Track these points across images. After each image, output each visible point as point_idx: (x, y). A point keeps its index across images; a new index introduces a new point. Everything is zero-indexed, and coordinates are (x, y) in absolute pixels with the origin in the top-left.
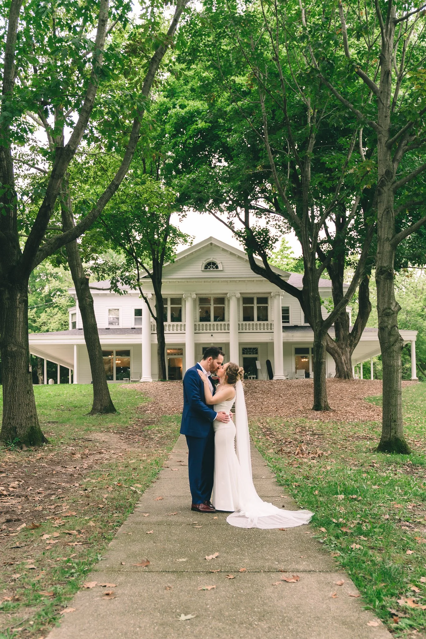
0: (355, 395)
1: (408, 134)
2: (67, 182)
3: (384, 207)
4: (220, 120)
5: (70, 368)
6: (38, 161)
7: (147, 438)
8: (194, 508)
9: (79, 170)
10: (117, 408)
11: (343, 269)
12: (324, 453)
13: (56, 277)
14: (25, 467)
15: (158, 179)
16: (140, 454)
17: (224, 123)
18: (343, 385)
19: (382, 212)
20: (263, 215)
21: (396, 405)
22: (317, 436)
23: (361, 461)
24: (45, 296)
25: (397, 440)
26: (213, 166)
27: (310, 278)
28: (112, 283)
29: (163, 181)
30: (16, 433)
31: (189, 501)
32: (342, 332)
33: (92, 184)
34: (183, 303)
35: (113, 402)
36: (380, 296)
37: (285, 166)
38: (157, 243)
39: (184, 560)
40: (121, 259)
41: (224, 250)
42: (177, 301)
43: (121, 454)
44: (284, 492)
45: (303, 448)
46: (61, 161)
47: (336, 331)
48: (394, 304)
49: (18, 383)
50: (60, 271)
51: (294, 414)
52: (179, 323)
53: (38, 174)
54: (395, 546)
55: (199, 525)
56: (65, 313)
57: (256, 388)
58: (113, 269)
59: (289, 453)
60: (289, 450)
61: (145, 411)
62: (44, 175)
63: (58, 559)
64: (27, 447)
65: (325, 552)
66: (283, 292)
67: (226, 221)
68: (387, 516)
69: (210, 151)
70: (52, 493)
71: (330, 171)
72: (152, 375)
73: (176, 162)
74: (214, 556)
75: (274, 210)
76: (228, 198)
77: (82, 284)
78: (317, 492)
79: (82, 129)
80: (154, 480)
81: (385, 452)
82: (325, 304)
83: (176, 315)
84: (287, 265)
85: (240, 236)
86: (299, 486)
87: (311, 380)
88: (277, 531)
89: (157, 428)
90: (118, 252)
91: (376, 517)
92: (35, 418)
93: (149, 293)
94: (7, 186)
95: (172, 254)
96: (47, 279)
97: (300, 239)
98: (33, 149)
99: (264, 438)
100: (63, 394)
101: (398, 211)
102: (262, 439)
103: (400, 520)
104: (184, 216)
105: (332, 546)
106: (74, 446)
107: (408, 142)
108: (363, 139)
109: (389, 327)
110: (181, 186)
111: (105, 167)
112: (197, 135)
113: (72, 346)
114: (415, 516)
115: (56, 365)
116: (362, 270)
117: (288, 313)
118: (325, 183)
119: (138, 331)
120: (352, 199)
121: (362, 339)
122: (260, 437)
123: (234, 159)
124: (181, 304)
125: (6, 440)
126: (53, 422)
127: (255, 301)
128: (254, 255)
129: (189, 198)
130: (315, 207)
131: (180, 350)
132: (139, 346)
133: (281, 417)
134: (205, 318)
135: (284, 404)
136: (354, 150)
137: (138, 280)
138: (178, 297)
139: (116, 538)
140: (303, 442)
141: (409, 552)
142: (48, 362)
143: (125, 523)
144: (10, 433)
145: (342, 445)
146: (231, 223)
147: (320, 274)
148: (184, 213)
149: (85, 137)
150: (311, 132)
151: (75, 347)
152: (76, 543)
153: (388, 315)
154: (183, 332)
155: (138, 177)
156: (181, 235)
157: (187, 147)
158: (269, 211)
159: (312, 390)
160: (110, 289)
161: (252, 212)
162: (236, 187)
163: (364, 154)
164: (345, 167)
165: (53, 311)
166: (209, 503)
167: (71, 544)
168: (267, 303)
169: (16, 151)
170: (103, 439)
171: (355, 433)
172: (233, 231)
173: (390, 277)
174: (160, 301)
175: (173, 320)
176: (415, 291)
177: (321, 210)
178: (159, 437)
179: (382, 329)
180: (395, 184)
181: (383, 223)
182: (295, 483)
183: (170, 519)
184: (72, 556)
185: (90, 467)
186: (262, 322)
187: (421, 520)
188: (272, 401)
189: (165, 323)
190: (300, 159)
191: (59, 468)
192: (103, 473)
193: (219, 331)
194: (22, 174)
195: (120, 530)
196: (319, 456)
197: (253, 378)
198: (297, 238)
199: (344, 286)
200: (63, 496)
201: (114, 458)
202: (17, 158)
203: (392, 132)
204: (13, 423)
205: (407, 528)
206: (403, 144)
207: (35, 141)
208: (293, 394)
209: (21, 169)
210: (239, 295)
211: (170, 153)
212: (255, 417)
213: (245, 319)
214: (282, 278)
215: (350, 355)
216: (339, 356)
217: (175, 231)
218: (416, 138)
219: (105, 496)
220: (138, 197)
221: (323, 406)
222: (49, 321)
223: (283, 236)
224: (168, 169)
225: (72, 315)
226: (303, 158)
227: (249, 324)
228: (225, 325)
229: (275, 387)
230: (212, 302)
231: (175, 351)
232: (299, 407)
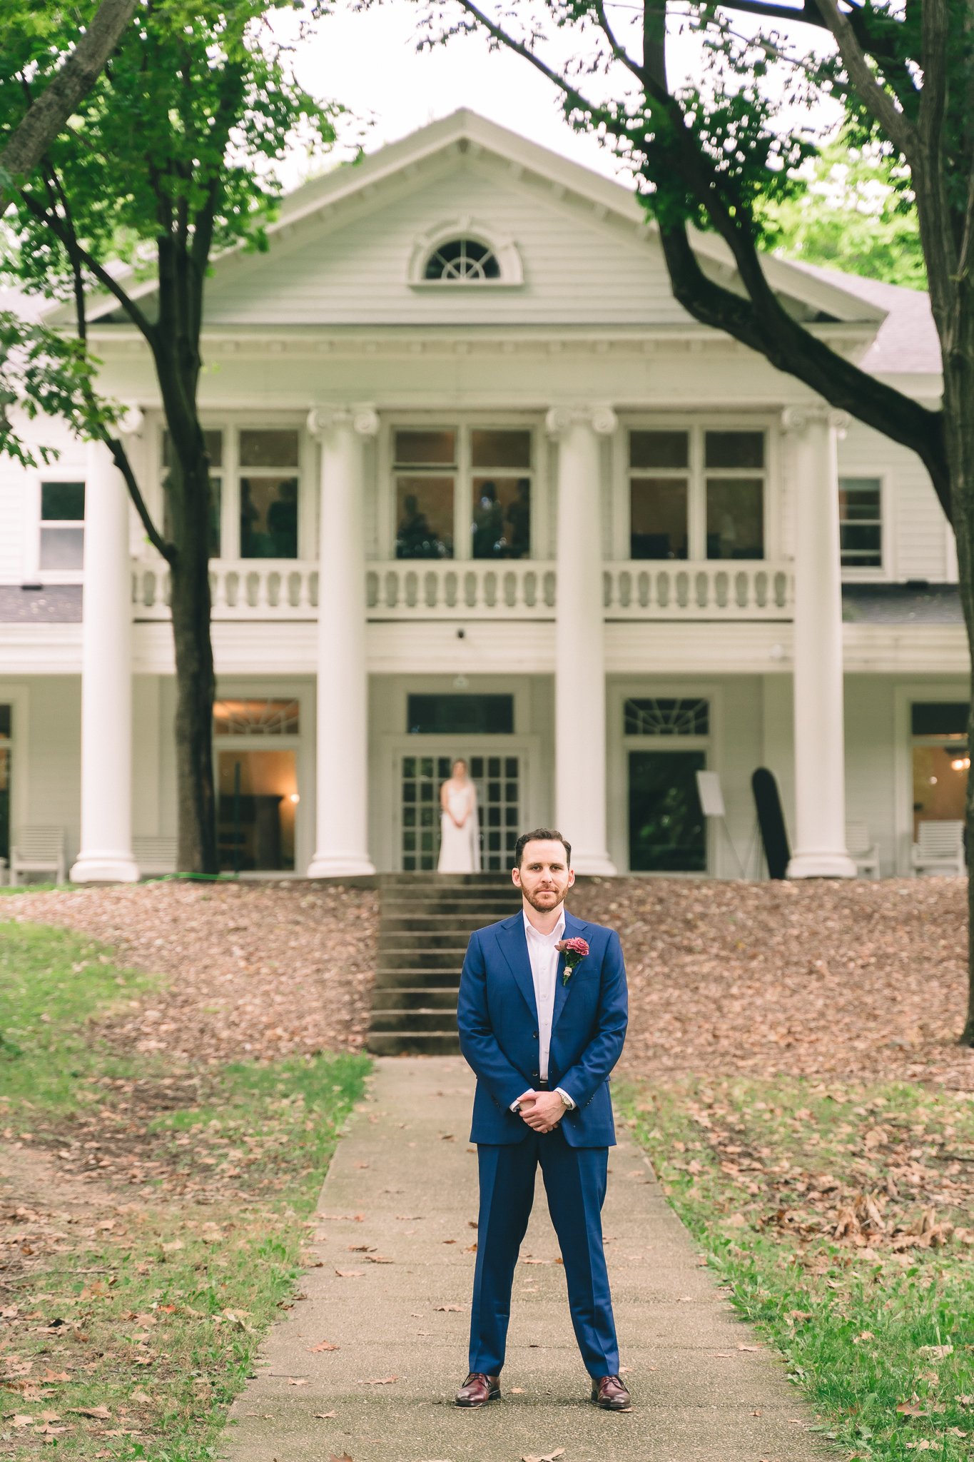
7: (183, 1165)
12: (959, 1231)
22: (955, 1168)
34: (307, 456)
41: (529, 177)
42: (275, 444)
43: (106, 1225)
45: (873, 1210)
51: (869, 1061)
52: (283, 566)
59: (810, 1229)
60: (812, 1219)
61: (129, 1042)
72: (139, 843)
85: (615, 130)
89: (215, 1124)
95: (254, 205)
99: (713, 1172)
102: (701, 1173)
117: (876, 514)
119: (61, 602)
122: (695, 1166)
124: (295, 463)
127: (697, 453)
131: (287, 710)
132: (68, 687)
133: (803, 1077)
135: (831, 1014)
138: (279, 423)
154: (304, 611)
156: (302, 106)
168: (758, 462)
174: (189, 448)
175: (250, 549)
178: (237, 1163)
182: (795, 1312)
186: (731, 567)
188: (771, 995)
189: (210, 567)
193: (501, 611)
196: (934, 1242)
208: (882, 959)
210: (607, 422)
212: (679, 1075)
213: (641, 548)
217: (271, 85)
227: (663, 578)
228: (530, 577)
229: (786, 923)
230: (463, 455)
231: (253, 710)
232: (900, 1031)
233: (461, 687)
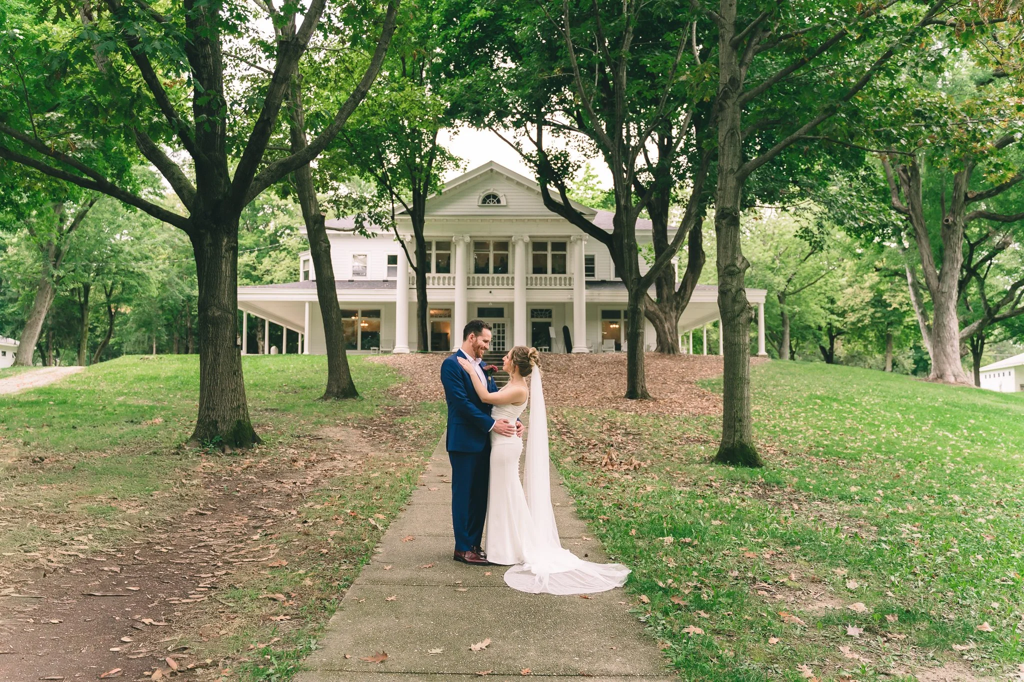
0: (683, 378)
1: (761, 29)
2: (299, 87)
3: (728, 127)
4: (506, 7)
5: (300, 332)
6: (260, 58)
7: (399, 436)
8: (458, 557)
9: (315, 70)
10: (359, 390)
11: (668, 206)
12: (642, 464)
13: (285, 210)
14: (226, 480)
15: (421, 83)
16: (387, 463)
17: (511, 11)
18: (667, 362)
19: (724, 134)
20: (561, 134)
21: (742, 399)
22: (631, 437)
23: (694, 477)
24: (270, 236)
25: (743, 446)
26: (495, 67)
27: (625, 219)
28: (357, 222)
29: (429, 86)
30: (217, 429)
31: (450, 544)
32: (665, 292)
33: (333, 90)
34: (452, 248)
35: (355, 382)
36: (721, 248)
37: (591, 69)
38: (420, 168)
39: (438, 651)
40: (370, 189)
41: (508, 178)
42: (444, 245)
43: (360, 462)
44: (588, 530)
45: (614, 456)
46: (286, 59)
47: (657, 289)
48: (740, 259)
49: (221, 360)
50: (289, 201)
51: (600, 402)
52: (446, 275)
53: (261, 76)
54: (752, 628)
55: (464, 587)
56: (295, 259)
57: (548, 365)
58: (359, 203)
59: (593, 462)
60: (594, 457)
61: (398, 395)
62: (269, 76)
63: (252, 647)
64: (232, 448)
65: (649, 640)
66: (587, 236)
67: (512, 141)
68: (736, 573)
69: (492, 50)
70: (259, 524)
71: (652, 76)
72: (410, 344)
73: (447, 61)
74: (483, 645)
75: (576, 126)
76: (514, 111)
77: (315, 223)
78: (633, 532)
79: (315, 16)
80: (404, 506)
81: (726, 463)
82: (642, 253)
83: (443, 263)
84: (593, 199)
85: (530, 161)
86: (608, 520)
87: (623, 355)
88: (577, 600)
89: (413, 421)
90: (367, 179)
91: (720, 575)
92: (244, 409)
93: (408, 234)
94: (213, 92)
95: (439, 183)
96: (273, 212)
97: (611, 167)
98: (253, 41)
99: (559, 439)
100: (288, 369)
101: (747, 133)
103: (754, 580)
104: (456, 133)
105: (659, 628)
106: (296, 448)
107: (760, 40)
108: (697, 35)
109: (733, 290)
110: (452, 94)
111: (350, 67)
112: (474, 28)
113: (302, 304)
114: (776, 572)
115: (282, 328)
116: (694, 210)
117: (593, 264)
118: (645, 93)
119: (391, 284)
120: (679, 114)
121: (692, 300)
123: (524, 59)
124: (449, 250)
125: (202, 439)
126: (273, 410)
127: (549, 248)
128: (548, 186)
129: (463, 110)
130: (631, 124)
131: (447, 311)
132: (392, 305)
133: (582, 407)
134: (481, 268)
135: (587, 389)
136: (685, 49)
137: (393, 217)
138: (445, 239)
139: (342, 609)
140: (612, 446)
141: (774, 640)
142: (271, 324)
143: (357, 581)
144: (208, 429)
145: (667, 451)
146: (518, 144)
147: (637, 214)
148: (455, 129)
149: (321, 27)
150: (628, 24)
151: (307, 305)
152: (282, 617)
153: (732, 274)
154: (452, 286)
155: (395, 81)
156: (451, 158)
157: (461, 42)
158: (570, 128)
159: (625, 370)
160: (354, 230)
161: (546, 129)
162: (526, 96)
163: (698, 54)
164: (673, 73)
165: (279, 256)
166: (479, 549)
167: (273, 618)
168: (565, 250)
169: (231, 44)
170: (338, 437)
171: (684, 433)
172: (521, 154)
173: (735, 222)
174: (422, 245)
175: (438, 270)
176: (764, 236)
177: (639, 128)
178: (414, 436)
179: (723, 293)
180: (743, 97)
181: (726, 148)
182: (602, 516)
183: (422, 574)
184: (273, 641)
185: (316, 482)
186: (558, 276)
187: (785, 580)
188: (570, 383)
189: (427, 275)
190: (613, 60)
191: (271, 484)
192: (332, 494)
193: (501, 286)
194: (239, 75)
195: (348, 593)
196: (635, 468)
197: (545, 350)
198: (606, 165)
199: (668, 228)
200: (272, 531)
201: (350, 468)
202: (233, 54)
203: (738, 26)
204: (213, 415)
205: (765, 593)
206: (753, 43)
207: (257, 32)
208: (599, 374)
209: (237, 69)
210: (527, 239)
211: (438, 50)
213: (536, 271)
214: (585, 217)
215: (677, 322)
216: (661, 323)
217: (443, 153)
218: (771, 35)
219: (332, 533)
220: (394, 108)
221: (640, 392)
222: (274, 269)
223: (588, 161)
224: (436, 70)
225: (305, 261)
226: (616, 59)
227: (541, 278)
228: (508, 278)
229: (573, 364)
230: (491, 248)
231: (441, 312)
232: (606, 393)
233: (490, 306)
